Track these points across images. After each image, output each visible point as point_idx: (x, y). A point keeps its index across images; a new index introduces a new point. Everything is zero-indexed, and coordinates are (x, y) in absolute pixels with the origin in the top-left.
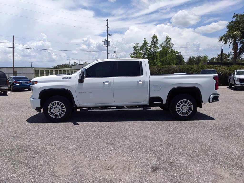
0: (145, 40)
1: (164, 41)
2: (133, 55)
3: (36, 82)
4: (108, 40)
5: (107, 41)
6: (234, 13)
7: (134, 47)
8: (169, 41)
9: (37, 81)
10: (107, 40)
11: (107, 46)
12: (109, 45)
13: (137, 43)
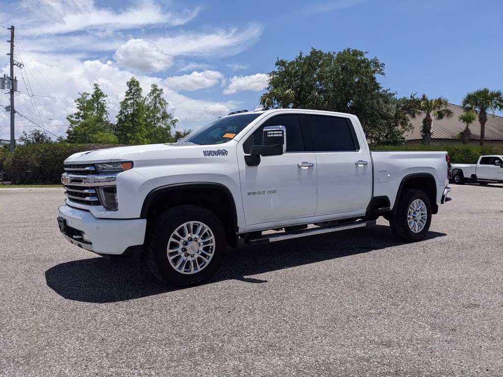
0: (97, 88)
1: (148, 95)
2: (76, 118)
3: (130, 164)
4: (14, 78)
5: (11, 80)
6: (278, 58)
7: (78, 100)
8: (158, 96)
9: (132, 162)
10: (9, 76)
11: (12, 92)
12: (16, 91)
13: (85, 93)
